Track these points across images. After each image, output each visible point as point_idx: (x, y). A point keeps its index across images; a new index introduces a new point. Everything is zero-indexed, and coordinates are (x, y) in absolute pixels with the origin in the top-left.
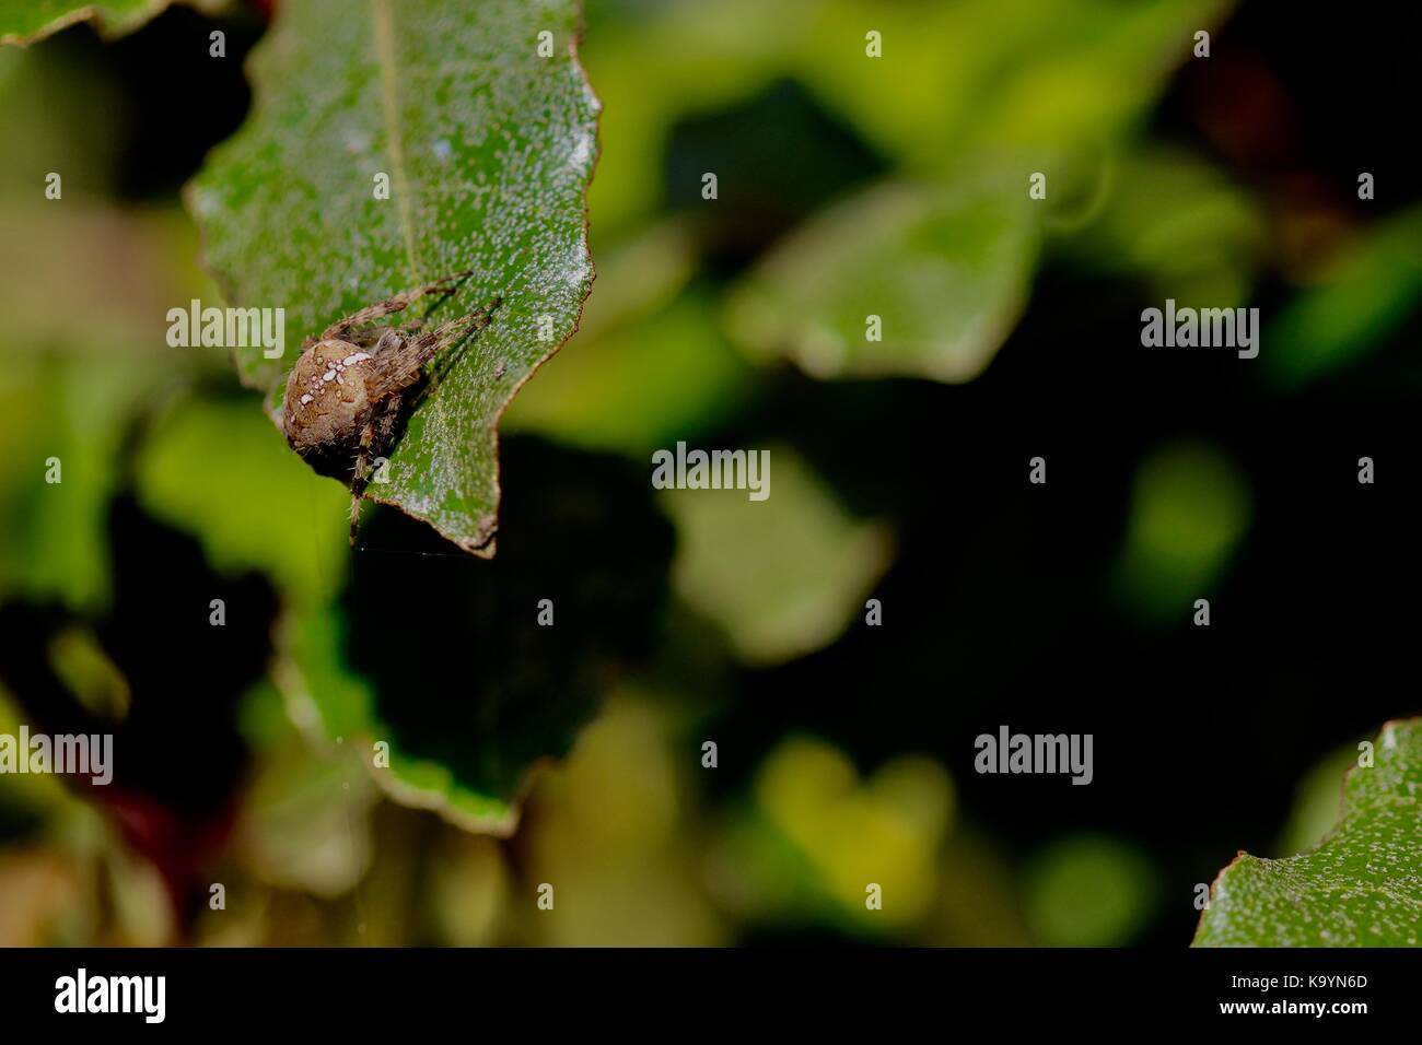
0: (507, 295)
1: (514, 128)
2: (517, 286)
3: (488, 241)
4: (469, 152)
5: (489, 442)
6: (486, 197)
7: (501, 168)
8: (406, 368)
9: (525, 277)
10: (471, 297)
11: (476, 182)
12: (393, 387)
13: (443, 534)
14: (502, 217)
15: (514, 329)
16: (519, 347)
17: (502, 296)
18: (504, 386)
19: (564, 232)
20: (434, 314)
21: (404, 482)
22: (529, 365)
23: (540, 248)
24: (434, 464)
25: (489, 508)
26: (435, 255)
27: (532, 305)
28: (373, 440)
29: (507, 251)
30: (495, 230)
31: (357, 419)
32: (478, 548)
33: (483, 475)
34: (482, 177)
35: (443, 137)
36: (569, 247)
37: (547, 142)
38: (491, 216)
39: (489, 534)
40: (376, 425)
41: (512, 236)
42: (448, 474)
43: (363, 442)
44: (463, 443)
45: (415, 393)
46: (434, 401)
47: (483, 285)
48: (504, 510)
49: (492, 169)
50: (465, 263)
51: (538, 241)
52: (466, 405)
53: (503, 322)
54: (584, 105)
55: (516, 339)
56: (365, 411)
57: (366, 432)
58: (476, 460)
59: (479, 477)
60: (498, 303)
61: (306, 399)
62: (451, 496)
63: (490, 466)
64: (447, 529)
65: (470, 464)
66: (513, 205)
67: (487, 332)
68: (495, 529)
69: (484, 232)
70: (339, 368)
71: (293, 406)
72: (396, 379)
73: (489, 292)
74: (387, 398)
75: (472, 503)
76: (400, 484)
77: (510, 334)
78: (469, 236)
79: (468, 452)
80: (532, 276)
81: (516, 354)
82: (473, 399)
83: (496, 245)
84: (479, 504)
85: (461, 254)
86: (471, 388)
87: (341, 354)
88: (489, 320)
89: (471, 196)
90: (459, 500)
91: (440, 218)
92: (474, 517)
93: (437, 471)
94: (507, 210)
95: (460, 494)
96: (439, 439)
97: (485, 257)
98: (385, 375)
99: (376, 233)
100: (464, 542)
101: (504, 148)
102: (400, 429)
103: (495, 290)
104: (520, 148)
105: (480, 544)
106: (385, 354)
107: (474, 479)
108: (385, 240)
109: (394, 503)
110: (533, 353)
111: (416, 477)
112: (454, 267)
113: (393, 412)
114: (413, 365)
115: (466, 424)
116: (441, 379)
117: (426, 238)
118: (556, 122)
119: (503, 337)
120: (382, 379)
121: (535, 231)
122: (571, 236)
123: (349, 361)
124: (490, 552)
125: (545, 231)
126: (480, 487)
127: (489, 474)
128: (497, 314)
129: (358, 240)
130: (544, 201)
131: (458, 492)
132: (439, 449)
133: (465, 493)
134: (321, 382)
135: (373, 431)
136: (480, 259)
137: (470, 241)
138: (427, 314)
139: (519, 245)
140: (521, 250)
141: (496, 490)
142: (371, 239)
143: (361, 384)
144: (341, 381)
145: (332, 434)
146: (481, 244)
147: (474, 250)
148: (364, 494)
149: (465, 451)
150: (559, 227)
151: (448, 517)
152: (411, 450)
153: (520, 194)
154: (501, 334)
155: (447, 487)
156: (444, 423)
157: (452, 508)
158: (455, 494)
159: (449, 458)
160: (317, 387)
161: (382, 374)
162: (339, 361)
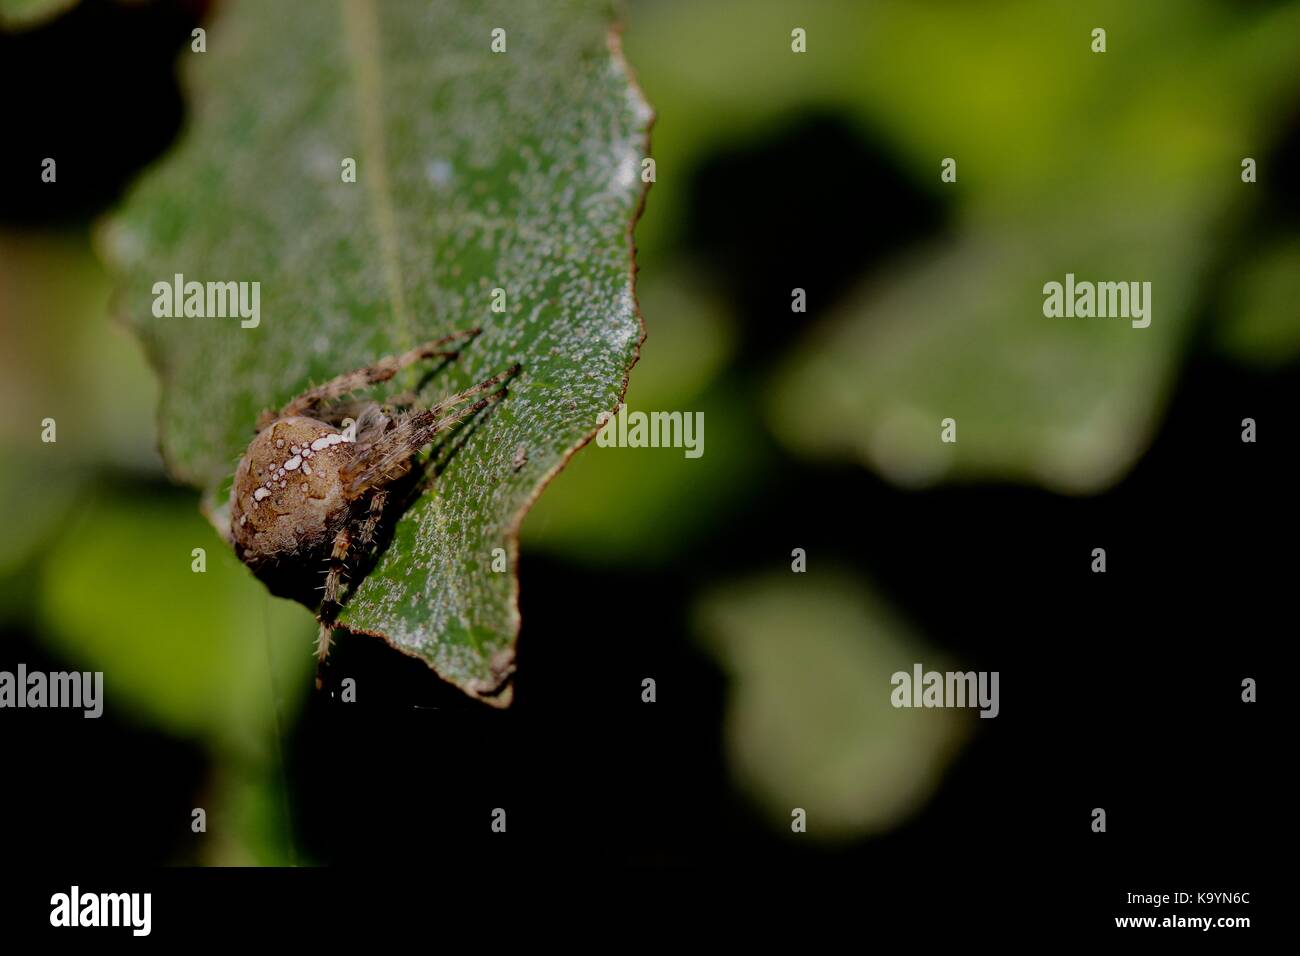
0: (529, 363)
1: (534, 142)
2: (542, 349)
4: (476, 175)
6: (499, 234)
7: (519, 196)
8: (395, 455)
9: (552, 337)
10: (479, 363)
11: (486, 214)
12: (377, 479)
13: (443, 674)
14: (520, 259)
15: (538, 406)
16: (546, 429)
17: (522, 362)
18: (526, 479)
19: (604, 278)
20: (430, 386)
21: (391, 606)
22: (559, 453)
23: (572, 300)
24: (431, 583)
25: (505, 641)
26: (432, 309)
27: (561, 374)
28: (350, 550)
29: (528, 303)
31: (328, 521)
32: (489, 694)
33: (498, 597)
34: (493, 206)
35: (441, 155)
36: (609, 298)
37: (581, 162)
38: (505, 258)
39: (504, 675)
40: (353, 530)
41: (535, 283)
42: (449, 597)
43: (336, 552)
44: (470, 554)
45: (406, 489)
46: (430, 499)
47: (495, 347)
48: (525, 644)
49: (507, 197)
50: (472, 319)
51: (569, 290)
52: (474, 505)
53: (524, 396)
54: (629, 112)
55: (540, 418)
56: (339, 511)
57: (341, 539)
59: (491, 600)
60: (516, 371)
61: (261, 494)
62: (453, 627)
63: (507, 586)
64: (447, 668)
65: (479, 583)
66: (537, 243)
67: (501, 409)
68: (512, 668)
70: (306, 453)
71: (243, 504)
72: (382, 469)
73: (503, 358)
74: (370, 494)
75: (482, 635)
76: (385, 609)
77: (533, 412)
78: (476, 281)
79: (475, 566)
80: (561, 336)
81: (541, 437)
82: (484, 498)
84: (490, 637)
85: (466, 307)
86: (481, 483)
87: (309, 435)
88: (504, 393)
89: (480, 232)
90: (463, 631)
91: (439, 260)
92: (484, 653)
93: (434, 592)
94: (528, 249)
95: (465, 623)
96: (437, 550)
98: (366, 463)
99: (351, 280)
100: (471, 686)
101: (523, 170)
102: (385, 536)
103: (512, 354)
104: (544, 168)
105: (492, 688)
106: (367, 436)
107: (485, 602)
108: (364, 290)
109: (377, 633)
110: (564, 437)
111: (406, 600)
112: (456, 323)
113: (376, 513)
114: (404, 451)
115: (473, 530)
116: (439, 471)
117: (420, 287)
118: (591, 134)
119: (523, 415)
120: (362, 468)
121: (564, 277)
122: (613, 284)
123: (319, 445)
124: (505, 699)
125: (579, 277)
126: (493, 613)
127: (505, 595)
128: (515, 386)
129: (329, 290)
130: (577, 239)
131: (463, 620)
132: (437, 562)
133: (472, 620)
134: (282, 472)
135: (349, 539)
136: (492, 314)
137: (478, 291)
138: (421, 386)
139: (542, 296)
140: (546, 302)
141: (515, 617)
142: (346, 288)
143: (334, 475)
144: (308, 471)
145: (294, 541)
147: (484, 302)
148: (337, 622)
149: (472, 566)
150: (597, 272)
151: (449, 652)
152: (400, 564)
153: (544, 229)
154: (521, 411)
155: (448, 612)
156: (444, 528)
157: (455, 641)
158: (459, 622)
159: (451, 575)
160: (275, 478)
161: (363, 462)
162: (305, 445)
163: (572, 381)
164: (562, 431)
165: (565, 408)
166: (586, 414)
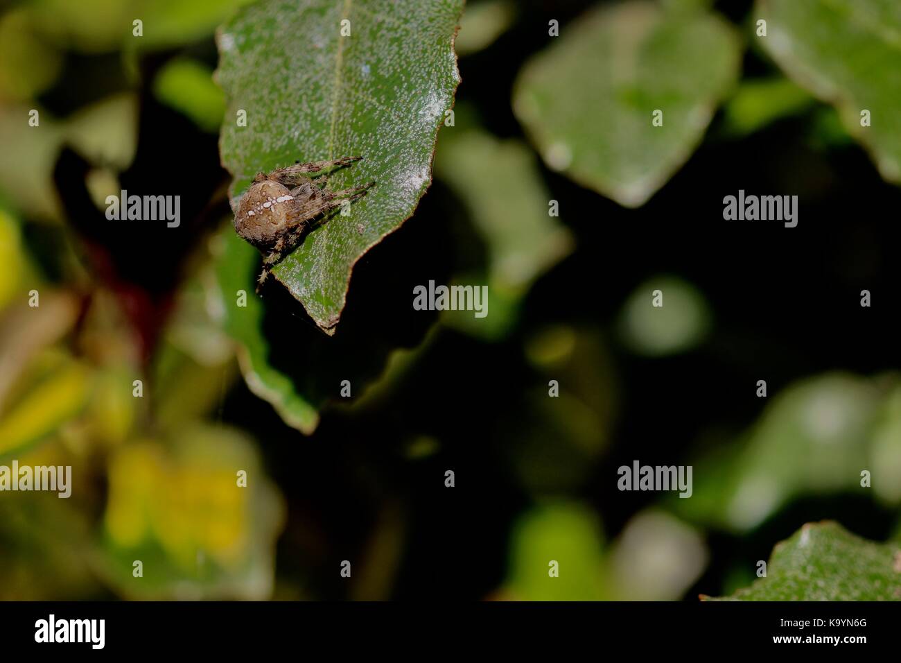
0: (379, 181)
1: (408, 75)
2: (385, 178)
3: (377, 141)
4: (380, 79)
5: (346, 274)
6: (383, 112)
7: (396, 98)
8: (312, 211)
9: (392, 173)
10: (359, 173)
11: (379, 101)
13: (308, 312)
14: (388, 129)
15: (377, 205)
16: (378, 218)
17: (376, 181)
18: (363, 241)
19: (420, 152)
20: (336, 174)
21: (294, 274)
22: (380, 234)
23: (404, 158)
24: (313, 270)
25: (337, 309)
26: (346, 137)
27: (391, 193)
28: (283, 248)
29: (386, 153)
30: (382, 136)
31: (277, 233)
32: (325, 328)
33: (339, 290)
34: (383, 98)
35: (368, 62)
36: (421, 163)
37: (425, 91)
38: (382, 126)
39: (333, 324)
40: (286, 238)
41: (391, 144)
42: (320, 279)
43: (276, 247)
44: (333, 264)
46: (323, 230)
47: (367, 169)
48: (345, 314)
49: (390, 96)
50: (361, 151)
51: (404, 153)
52: (340, 241)
53: (373, 198)
54: (451, 77)
55: (377, 212)
56: (282, 230)
57: (280, 242)
58: (337, 278)
59: (336, 290)
60: (373, 185)
61: (251, 213)
62: (318, 292)
63: (344, 286)
64: (310, 310)
65: (333, 279)
66: (396, 124)
67: (362, 200)
68: (337, 322)
69: (376, 135)
70: (274, 202)
72: (304, 217)
73: (369, 175)
74: (297, 226)
75: (329, 303)
76: (292, 274)
77: (375, 208)
78: (367, 134)
79: (334, 271)
80: (395, 174)
81: (374, 222)
82: (344, 240)
83: (381, 146)
84: (333, 305)
85: (360, 143)
86: (345, 232)
87: (277, 193)
89: (375, 109)
90: (321, 297)
91: (354, 115)
92: (328, 310)
93: (314, 274)
94: (392, 126)
95: (323, 293)
96: (320, 255)
97: (373, 151)
98: (299, 214)
99: (317, 106)
100: (319, 322)
101: (400, 87)
103: (373, 175)
104: (409, 89)
105: (327, 327)
107: (333, 289)
108: (320, 113)
109: (286, 284)
110: (384, 226)
111: (301, 273)
112: (354, 149)
113: (298, 234)
114: (316, 211)
115: (337, 253)
116: (330, 218)
117: (343, 123)
118: (433, 81)
119: (370, 207)
120: (296, 215)
121: (403, 146)
122: (423, 157)
123: (281, 199)
124: (331, 333)
125: (410, 148)
126: (335, 295)
127: (343, 292)
128: (370, 191)
129: (305, 107)
130: (414, 128)
131: (323, 291)
132: (318, 261)
133: (326, 294)
134: (262, 207)
135: (283, 243)
136: (369, 152)
137: (367, 138)
138: (332, 173)
139: (393, 151)
140: (393, 155)
141: (344, 302)
142: (312, 108)
143: (283, 215)
144: (273, 210)
145: (261, 237)
146: (372, 142)
147: (367, 145)
148: (271, 271)
149: (332, 270)
150: (418, 148)
151: (313, 304)
152: (302, 255)
153: (401, 119)
154: (370, 205)
155: (317, 286)
156: (325, 245)
157: (317, 300)
158: (321, 292)
159: (323, 270)
160: (259, 209)
161: (296, 213)
162: (274, 198)
163: (395, 198)
164: (384, 222)
165: (388, 210)
166: (396, 216)
